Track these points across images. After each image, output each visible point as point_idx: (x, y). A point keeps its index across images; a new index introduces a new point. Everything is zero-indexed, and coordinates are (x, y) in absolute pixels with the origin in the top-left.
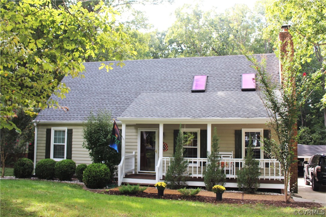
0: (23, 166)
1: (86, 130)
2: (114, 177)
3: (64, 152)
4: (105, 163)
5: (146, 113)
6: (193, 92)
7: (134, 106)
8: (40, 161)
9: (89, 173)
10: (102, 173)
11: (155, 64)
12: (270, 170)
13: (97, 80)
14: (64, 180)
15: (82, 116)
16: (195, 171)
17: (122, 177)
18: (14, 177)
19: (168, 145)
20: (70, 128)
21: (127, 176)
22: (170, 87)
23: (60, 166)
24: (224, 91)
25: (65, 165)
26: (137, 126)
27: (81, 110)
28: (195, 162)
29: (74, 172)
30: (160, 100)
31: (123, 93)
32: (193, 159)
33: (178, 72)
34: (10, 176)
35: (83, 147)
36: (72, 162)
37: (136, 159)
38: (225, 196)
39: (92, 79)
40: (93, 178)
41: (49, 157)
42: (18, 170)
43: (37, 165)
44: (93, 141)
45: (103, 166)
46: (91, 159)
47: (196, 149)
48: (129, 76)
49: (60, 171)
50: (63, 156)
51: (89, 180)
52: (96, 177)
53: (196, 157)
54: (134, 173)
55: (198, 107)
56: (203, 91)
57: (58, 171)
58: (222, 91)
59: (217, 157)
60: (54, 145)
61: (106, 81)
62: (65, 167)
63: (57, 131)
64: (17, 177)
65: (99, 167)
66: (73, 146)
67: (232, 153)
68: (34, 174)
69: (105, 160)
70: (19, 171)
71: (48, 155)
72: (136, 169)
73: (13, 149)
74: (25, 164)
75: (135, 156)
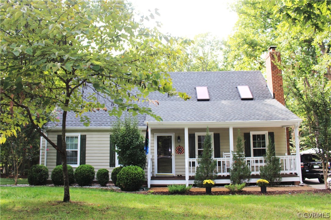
0: (40, 172)
3: (77, 158)
6: (199, 100)
10: (140, 175)
15: (96, 122)
17: (150, 179)
18: (28, 185)
19: (184, 148)
20: (84, 134)
23: (81, 172)
24: (226, 100)
25: (86, 170)
26: (153, 131)
27: (92, 116)
33: (178, 83)
37: (153, 162)
40: (132, 181)
42: (34, 177)
49: (81, 177)
50: (76, 162)
51: (127, 183)
52: (135, 179)
56: (208, 100)
58: (225, 100)
62: (87, 172)
63: (69, 137)
64: (31, 185)
66: (87, 152)
70: (36, 178)
71: (59, 162)
72: (153, 172)
74: (42, 170)
75: (152, 159)
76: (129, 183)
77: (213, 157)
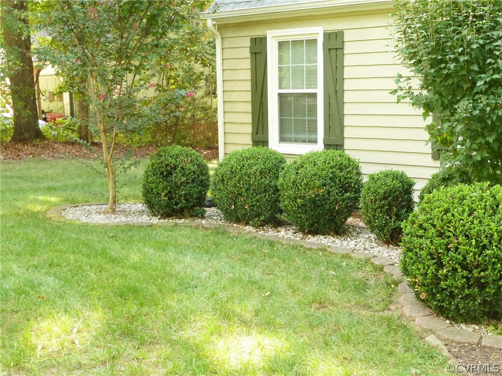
3: (315, 121)
9: (438, 241)
20: (334, 26)
35: (394, 98)
36: (345, 162)
40: (465, 273)
44: (452, 66)
49: (299, 201)
50: (312, 136)
57: (289, 197)
60: (280, 95)
63: (287, 43)
66: (347, 97)
76: (443, 284)
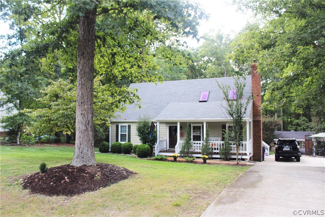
0: (104, 146)
1: (137, 126)
2: (153, 152)
3: (126, 138)
4: (148, 144)
5: (170, 116)
6: (200, 102)
7: (164, 112)
8: (113, 143)
9: (139, 149)
10: (146, 149)
11: (179, 84)
12: (241, 148)
13: (145, 95)
14: (126, 154)
15: (136, 117)
16: (197, 149)
17: (158, 152)
18: (99, 152)
19: (184, 134)
20: (129, 124)
21: (161, 152)
22: (187, 99)
23: (124, 146)
25: (127, 145)
26: (167, 123)
27: (135, 113)
28: (200, 144)
29: (132, 150)
30: (179, 107)
31: (160, 103)
32: (198, 142)
33: (192, 89)
34: (97, 152)
35: (136, 135)
36: (131, 144)
37: (166, 142)
38: (208, 161)
39: (142, 94)
41: (118, 141)
42: (101, 148)
43: (111, 146)
44: (141, 132)
45: (147, 146)
46: (140, 142)
47: (200, 136)
48: (164, 92)
50: (126, 141)
51: (139, 153)
52: (142, 151)
53: (200, 141)
54: (165, 150)
55: (200, 112)
56: (206, 101)
57: (123, 149)
58: (217, 101)
59: (209, 140)
60: (121, 134)
61: (150, 96)
63: (122, 126)
64: (101, 152)
65: (144, 146)
66: (131, 135)
67: (220, 138)
68: (110, 151)
69: (148, 143)
71: (117, 140)
72: (166, 148)
73: (98, 137)
74: (105, 145)
75: (166, 140)
77: (192, 141)
